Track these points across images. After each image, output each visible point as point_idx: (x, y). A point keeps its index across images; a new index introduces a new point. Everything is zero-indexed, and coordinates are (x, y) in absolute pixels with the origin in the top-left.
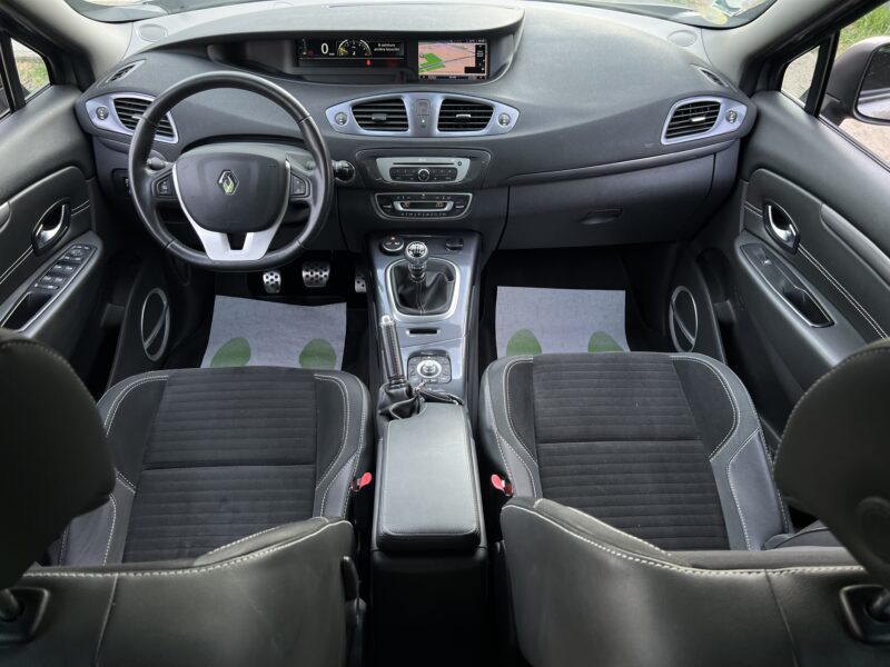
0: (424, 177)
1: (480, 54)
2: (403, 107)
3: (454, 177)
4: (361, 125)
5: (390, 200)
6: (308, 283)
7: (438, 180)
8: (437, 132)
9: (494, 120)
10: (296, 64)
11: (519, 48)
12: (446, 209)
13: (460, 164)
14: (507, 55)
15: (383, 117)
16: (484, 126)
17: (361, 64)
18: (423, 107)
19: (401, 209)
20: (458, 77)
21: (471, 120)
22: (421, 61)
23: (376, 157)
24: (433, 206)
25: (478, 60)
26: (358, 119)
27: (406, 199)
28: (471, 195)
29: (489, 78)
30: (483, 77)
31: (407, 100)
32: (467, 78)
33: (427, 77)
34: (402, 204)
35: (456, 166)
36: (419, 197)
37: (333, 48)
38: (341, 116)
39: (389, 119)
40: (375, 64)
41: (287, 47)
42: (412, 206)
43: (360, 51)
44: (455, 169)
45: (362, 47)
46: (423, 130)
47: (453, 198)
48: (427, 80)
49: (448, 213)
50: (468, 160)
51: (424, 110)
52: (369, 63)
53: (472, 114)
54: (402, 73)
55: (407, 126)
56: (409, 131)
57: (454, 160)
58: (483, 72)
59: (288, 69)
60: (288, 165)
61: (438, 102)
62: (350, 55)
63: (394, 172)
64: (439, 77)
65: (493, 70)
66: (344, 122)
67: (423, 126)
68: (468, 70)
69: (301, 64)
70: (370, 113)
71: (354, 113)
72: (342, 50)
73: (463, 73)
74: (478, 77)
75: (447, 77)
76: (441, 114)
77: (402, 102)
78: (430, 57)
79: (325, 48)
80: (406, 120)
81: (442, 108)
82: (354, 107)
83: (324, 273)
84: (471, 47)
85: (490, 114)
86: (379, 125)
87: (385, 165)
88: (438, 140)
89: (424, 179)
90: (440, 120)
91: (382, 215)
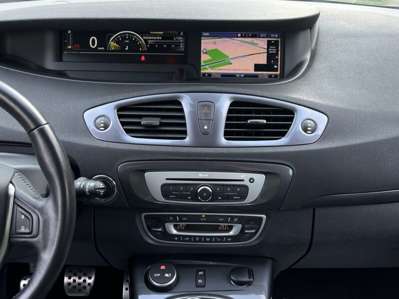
0: (205, 195)
1: (273, 50)
2: (182, 110)
3: (244, 196)
4: (127, 131)
5: (162, 221)
6: (70, 291)
7: (223, 199)
8: (223, 141)
9: (296, 126)
10: (59, 58)
11: (317, 44)
12: (231, 233)
13: (252, 180)
14: (304, 52)
15: (156, 122)
16: (283, 134)
17: (136, 60)
18: (205, 111)
19: (175, 232)
20: (246, 76)
21: (266, 126)
22: (204, 58)
23: (145, 171)
24: (216, 229)
25: (270, 57)
26: (123, 124)
27: (181, 221)
28: (264, 216)
29: (282, 77)
30: (276, 76)
31: (186, 102)
32: (256, 76)
33: (210, 75)
34: (176, 227)
35: (246, 183)
36: (198, 218)
37: (103, 42)
38: (101, 121)
39: (162, 124)
40: (150, 60)
41: (50, 39)
42: (188, 228)
43: (134, 45)
44: (246, 187)
45: (136, 41)
46: (206, 137)
47: (241, 220)
48: (210, 79)
49: (234, 238)
50: (263, 176)
51: (206, 114)
52: (143, 58)
53: (267, 119)
54: (181, 71)
55: (185, 132)
56: (188, 140)
57: (245, 177)
58: (276, 70)
59: (50, 64)
60: (12, 190)
61: (224, 103)
62: (123, 49)
63: (166, 189)
64: (223, 75)
65: (288, 68)
66: (106, 127)
67: (206, 133)
68: (258, 67)
69: (64, 58)
70: (140, 117)
71: (120, 116)
72: (113, 45)
73: (252, 71)
74: (270, 76)
75: (233, 76)
76: (228, 119)
77: (180, 104)
78: (215, 53)
79: (93, 42)
80: (184, 125)
81: (230, 111)
82: (120, 109)
83: (89, 281)
84: (261, 43)
85: (291, 119)
86: (150, 131)
87: (156, 179)
88: (225, 151)
89: (205, 199)
90: (227, 126)
91: (151, 239)
